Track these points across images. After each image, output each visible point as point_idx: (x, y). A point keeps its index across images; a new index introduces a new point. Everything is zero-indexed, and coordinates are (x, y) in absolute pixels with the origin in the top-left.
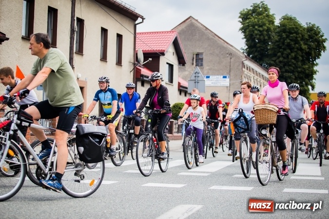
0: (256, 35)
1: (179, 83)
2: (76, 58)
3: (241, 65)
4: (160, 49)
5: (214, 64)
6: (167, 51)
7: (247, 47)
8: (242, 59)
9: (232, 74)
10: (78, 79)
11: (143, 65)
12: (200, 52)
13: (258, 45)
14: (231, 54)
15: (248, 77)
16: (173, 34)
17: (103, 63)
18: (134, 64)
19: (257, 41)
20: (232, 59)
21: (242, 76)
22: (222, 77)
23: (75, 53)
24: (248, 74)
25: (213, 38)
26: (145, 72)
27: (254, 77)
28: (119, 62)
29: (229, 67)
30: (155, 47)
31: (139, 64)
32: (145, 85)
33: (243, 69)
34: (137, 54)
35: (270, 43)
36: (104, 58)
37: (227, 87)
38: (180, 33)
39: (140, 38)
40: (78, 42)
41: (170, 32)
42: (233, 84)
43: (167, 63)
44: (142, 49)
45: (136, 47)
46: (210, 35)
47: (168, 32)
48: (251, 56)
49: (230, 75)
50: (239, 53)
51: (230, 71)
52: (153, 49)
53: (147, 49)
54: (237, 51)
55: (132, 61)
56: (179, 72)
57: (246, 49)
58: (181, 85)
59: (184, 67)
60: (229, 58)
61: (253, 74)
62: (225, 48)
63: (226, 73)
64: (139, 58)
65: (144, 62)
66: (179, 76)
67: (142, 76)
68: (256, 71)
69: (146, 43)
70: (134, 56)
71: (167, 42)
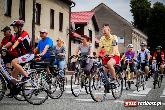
0: (140, 14)
1: (95, 42)
2: (36, 27)
3: (131, 31)
4: (85, 22)
5: (115, 30)
6: (88, 23)
7: (134, 21)
8: (131, 28)
9: (126, 36)
10: (37, 38)
11: (75, 31)
12: (108, 23)
13: (141, 20)
14: (125, 25)
15: (135, 38)
16: (92, 13)
17: (52, 30)
18: (70, 30)
19: (140, 17)
20: (126, 28)
21: (131, 38)
22: (120, 38)
23: (36, 23)
24: (135, 37)
25: (115, 15)
26: (76, 35)
27: (138, 38)
28: (61, 29)
29: (124, 32)
30: (81, 20)
31: (72, 31)
32: (76, 42)
33: (132, 34)
34: (71, 24)
35: (148, 19)
36: (52, 27)
37: (123, 44)
38: (96, 13)
39: (73, 15)
40: (37, 17)
41: (90, 12)
42: (126, 42)
43: (89, 30)
44: (74, 22)
45: (71, 21)
46: (113, 14)
47: (89, 12)
48: (137, 26)
49: (125, 37)
50: (130, 24)
51: (125, 35)
52: (81, 21)
53: (77, 22)
54: (129, 23)
55: (68, 29)
56: (95, 35)
57: (134, 22)
58: (97, 42)
59: (98, 32)
60: (124, 27)
61: (138, 37)
62: (122, 22)
63: (122, 36)
64: (72, 27)
65: (75, 29)
66: (95, 37)
67: (74, 37)
68: (140, 35)
69: (76, 18)
70: (69, 26)
71: (88, 17)
